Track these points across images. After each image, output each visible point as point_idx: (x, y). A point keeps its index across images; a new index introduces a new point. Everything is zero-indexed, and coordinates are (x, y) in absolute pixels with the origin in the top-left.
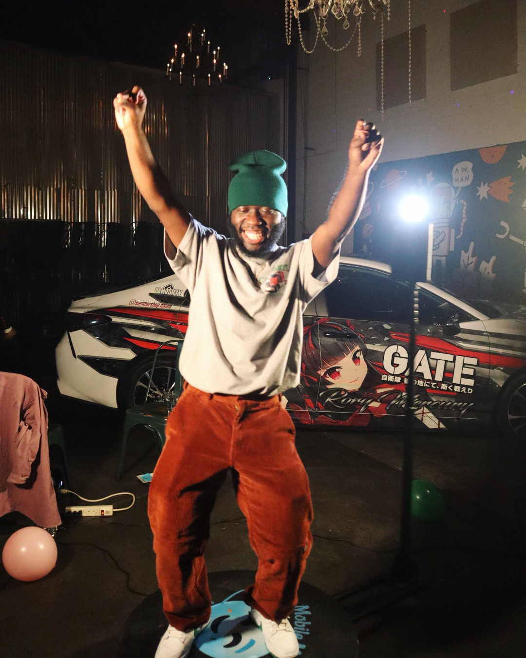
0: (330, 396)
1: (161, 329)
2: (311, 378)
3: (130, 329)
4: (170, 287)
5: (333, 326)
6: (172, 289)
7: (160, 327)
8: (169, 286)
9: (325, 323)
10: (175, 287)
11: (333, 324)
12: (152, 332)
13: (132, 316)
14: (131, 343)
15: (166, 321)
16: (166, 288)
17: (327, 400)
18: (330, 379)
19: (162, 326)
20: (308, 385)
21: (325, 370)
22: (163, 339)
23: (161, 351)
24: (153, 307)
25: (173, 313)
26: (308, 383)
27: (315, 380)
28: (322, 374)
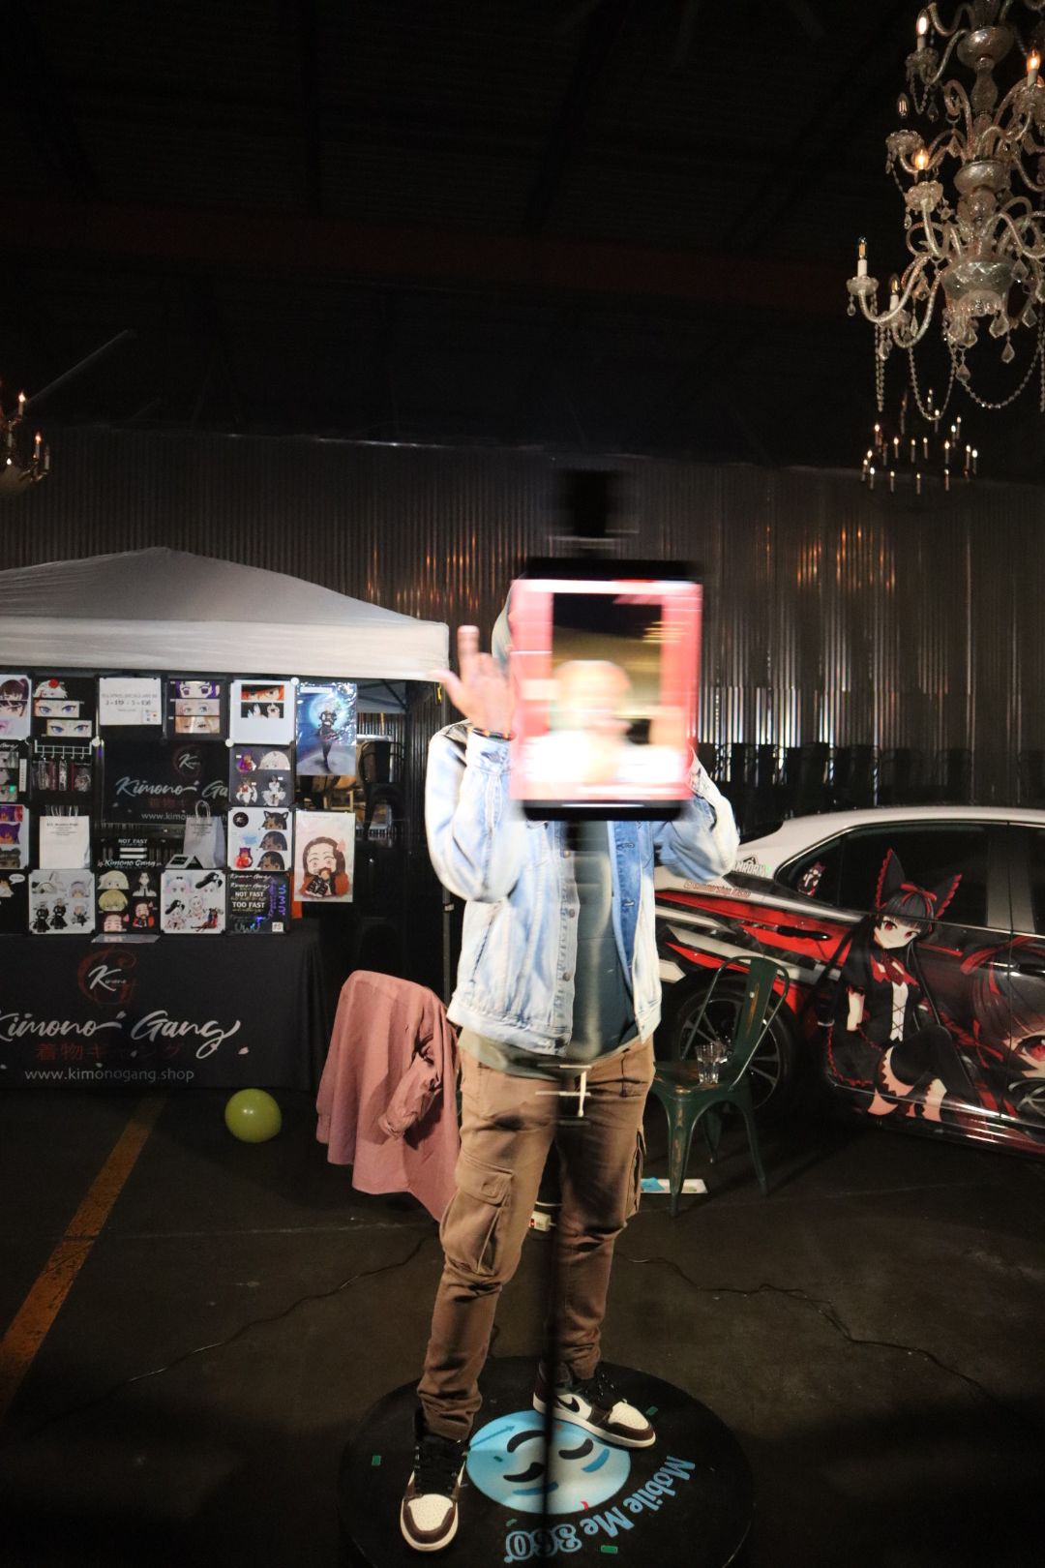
0: (1030, 1093)
1: (727, 933)
2: (990, 1050)
3: (677, 929)
4: (752, 860)
5: (1040, 952)
6: (755, 863)
7: (726, 929)
8: (750, 859)
9: (1026, 946)
10: (759, 861)
11: (1039, 949)
12: (712, 936)
13: (683, 907)
14: (678, 954)
15: (735, 920)
16: (745, 861)
17: (1025, 1100)
18: (1028, 1059)
19: (730, 928)
20: (985, 1065)
21: (1020, 1040)
22: (730, 951)
23: (726, 972)
24: (721, 894)
25: (748, 906)
26: (986, 1061)
27: (1001, 1057)
28: (1014, 1046)
